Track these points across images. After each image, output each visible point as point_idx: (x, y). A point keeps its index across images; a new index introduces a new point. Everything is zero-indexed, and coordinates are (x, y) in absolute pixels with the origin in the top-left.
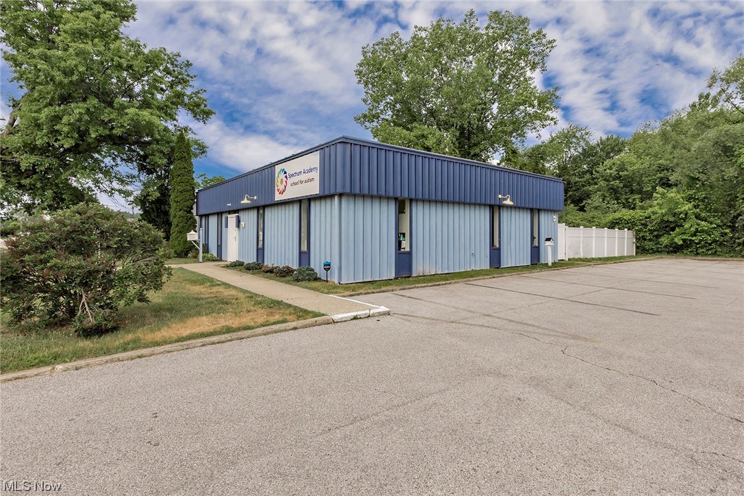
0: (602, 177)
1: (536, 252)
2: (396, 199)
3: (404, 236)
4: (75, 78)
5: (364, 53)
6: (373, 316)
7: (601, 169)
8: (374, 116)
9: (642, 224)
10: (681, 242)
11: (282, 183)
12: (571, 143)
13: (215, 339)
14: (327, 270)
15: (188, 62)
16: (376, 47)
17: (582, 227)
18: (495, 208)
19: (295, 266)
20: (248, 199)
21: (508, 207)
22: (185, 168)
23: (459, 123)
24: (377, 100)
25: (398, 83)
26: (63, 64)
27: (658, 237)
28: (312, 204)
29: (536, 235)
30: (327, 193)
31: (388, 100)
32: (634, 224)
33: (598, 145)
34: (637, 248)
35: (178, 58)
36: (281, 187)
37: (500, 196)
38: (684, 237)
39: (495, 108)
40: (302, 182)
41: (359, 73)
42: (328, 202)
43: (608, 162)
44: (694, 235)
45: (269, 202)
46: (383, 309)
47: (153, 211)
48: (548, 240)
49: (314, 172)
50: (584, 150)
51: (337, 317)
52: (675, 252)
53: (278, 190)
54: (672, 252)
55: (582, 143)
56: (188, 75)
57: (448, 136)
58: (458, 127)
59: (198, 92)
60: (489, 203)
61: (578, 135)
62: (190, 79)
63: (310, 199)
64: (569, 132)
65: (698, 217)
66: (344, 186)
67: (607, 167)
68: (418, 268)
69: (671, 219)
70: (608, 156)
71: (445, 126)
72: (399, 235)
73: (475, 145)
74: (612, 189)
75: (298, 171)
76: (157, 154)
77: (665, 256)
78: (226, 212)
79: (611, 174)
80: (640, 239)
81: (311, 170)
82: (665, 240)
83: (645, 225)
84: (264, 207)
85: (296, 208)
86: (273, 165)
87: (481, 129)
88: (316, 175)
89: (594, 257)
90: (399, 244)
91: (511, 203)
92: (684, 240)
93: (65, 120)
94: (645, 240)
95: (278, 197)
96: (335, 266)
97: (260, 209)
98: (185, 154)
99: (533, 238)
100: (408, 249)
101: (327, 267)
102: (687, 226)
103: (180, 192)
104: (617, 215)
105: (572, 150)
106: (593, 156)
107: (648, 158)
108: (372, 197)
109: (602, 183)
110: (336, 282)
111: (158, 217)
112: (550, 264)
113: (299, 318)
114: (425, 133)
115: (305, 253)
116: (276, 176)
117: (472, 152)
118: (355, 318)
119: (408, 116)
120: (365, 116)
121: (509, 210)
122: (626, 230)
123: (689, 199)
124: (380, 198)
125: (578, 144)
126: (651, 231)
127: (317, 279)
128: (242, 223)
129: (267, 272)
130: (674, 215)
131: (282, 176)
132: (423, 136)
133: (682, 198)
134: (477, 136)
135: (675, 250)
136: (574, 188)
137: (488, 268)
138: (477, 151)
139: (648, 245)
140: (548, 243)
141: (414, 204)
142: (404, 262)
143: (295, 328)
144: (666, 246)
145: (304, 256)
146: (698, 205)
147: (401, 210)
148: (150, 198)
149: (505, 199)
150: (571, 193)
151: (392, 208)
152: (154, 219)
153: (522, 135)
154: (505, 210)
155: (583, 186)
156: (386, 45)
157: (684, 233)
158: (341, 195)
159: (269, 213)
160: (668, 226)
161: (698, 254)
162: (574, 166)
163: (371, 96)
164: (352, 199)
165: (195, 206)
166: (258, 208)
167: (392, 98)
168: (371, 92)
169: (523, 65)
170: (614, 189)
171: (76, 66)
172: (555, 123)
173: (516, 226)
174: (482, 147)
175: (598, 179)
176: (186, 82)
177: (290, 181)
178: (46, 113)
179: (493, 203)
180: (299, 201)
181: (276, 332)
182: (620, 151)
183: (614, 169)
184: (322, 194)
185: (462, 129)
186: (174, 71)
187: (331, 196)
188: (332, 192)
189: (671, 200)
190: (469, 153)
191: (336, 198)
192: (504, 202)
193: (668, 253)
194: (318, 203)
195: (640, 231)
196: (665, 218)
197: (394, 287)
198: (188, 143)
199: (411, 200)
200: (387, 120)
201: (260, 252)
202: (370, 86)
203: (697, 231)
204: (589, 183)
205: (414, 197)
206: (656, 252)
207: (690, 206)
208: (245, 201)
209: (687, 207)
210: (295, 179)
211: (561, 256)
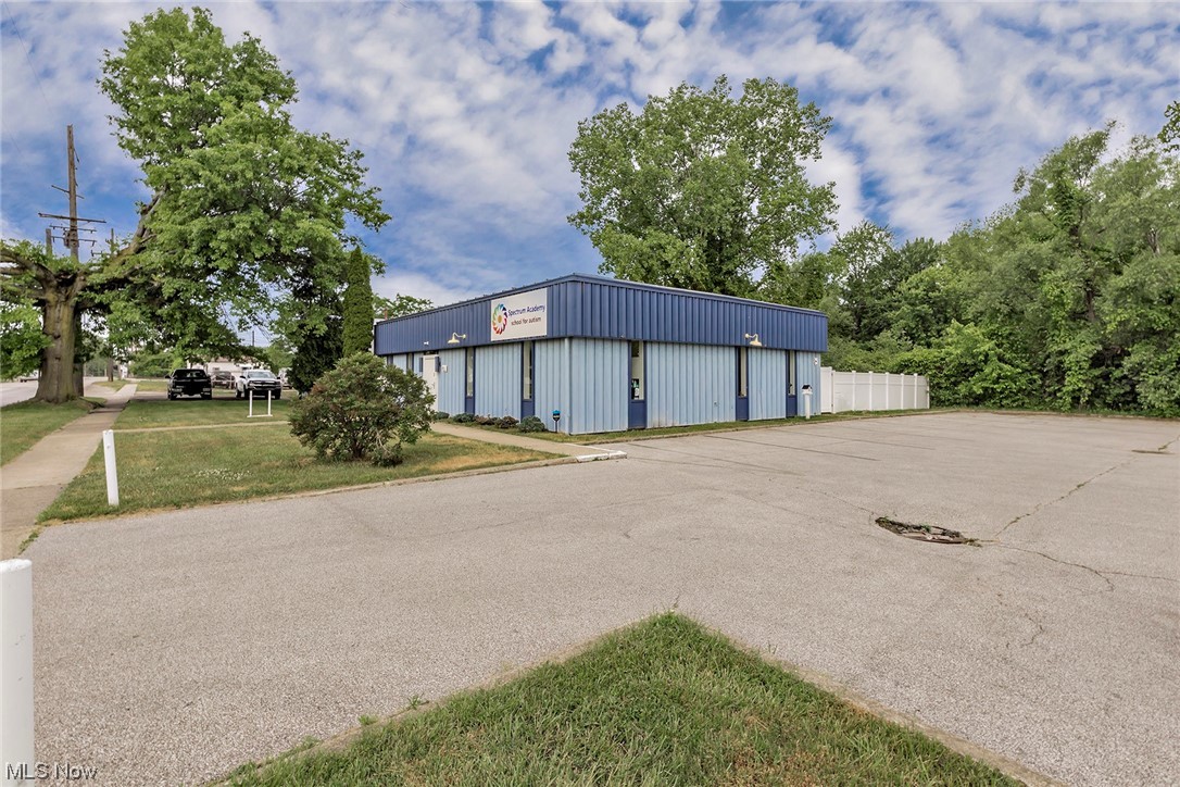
0: (906, 299)
1: (792, 402)
2: (629, 341)
3: (638, 383)
4: (239, 184)
5: (581, 130)
6: (612, 458)
7: (903, 287)
8: (594, 217)
9: (937, 368)
10: (981, 391)
11: (500, 320)
12: (867, 248)
13: (487, 470)
14: (557, 419)
15: (358, 152)
16: (597, 121)
17: (854, 372)
18: (741, 350)
19: (517, 417)
20: (456, 338)
21: (757, 348)
22: (362, 294)
23: (707, 230)
24: (598, 195)
25: (626, 173)
26: (224, 168)
27: (955, 384)
28: (537, 346)
29: (792, 382)
30: (555, 335)
31: (613, 195)
32: (926, 367)
33: (903, 252)
34: (932, 398)
35: (345, 147)
36: (500, 326)
37: (747, 335)
38: (985, 385)
39: (754, 207)
40: (525, 321)
41: (573, 156)
42: (556, 344)
43: (914, 278)
44: (996, 382)
45: (484, 342)
46: (620, 453)
47: (313, 347)
48: (806, 387)
49: (540, 311)
50: (884, 258)
51: (580, 458)
52: (977, 404)
53: (495, 329)
54: (973, 404)
55: (882, 249)
56: (358, 169)
57: (693, 246)
58: (706, 235)
59: (371, 192)
60: (733, 343)
61: (876, 236)
62: (360, 174)
63: (534, 341)
64: (862, 233)
65: (1001, 359)
66: (575, 329)
67: (912, 286)
68: (653, 419)
69: (969, 362)
70: (917, 268)
71: (687, 232)
72: (633, 381)
73: (729, 259)
74: (918, 316)
75: (521, 309)
76: (327, 276)
77: (964, 408)
78: (420, 352)
79: (917, 295)
80: (934, 387)
81: (536, 309)
82: (962, 389)
83: (940, 369)
84: (475, 348)
85: (517, 350)
86: (487, 300)
87: (738, 237)
88: (543, 315)
89: (870, 409)
90: (632, 392)
91: (759, 344)
92: (985, 389)
93: (223, 234)
94: (941, 388)
95: (495, 337)
96: (565, 416)
97: (469, 349)
98: (363, 276)
99: (788, 385)
100: (642, 398)
101: (557, 417)
102: (987, 370)
103: (358, 325)
104: (908, 355)
105: (868, 259)
106: (897, 268)
107: (968, 273)
108: (604, 340)
109: (906, 308)
110: (567, 432)
111: (318, 356)
112: (808, 417)
113: (547, 458)
114: (663, 242)
115: (527, 401)
116: (493, 312)
117: (725, 268)
118: (596, 459)
119: (638, 216)
120: (581, 216)
121: (759, 352)
122: (916, 375)
123: (991, 335)
124: (612, 340)
125: (876, 250)
126: (948, 377)
127: (544, 430)
128: (444, 367)
129: (484, 424)
130: (974, 356)
131: (500, 312)
132: (660, 247)
133: (983, 334)
134: (731, 247)
135: (976, 401)
136: (870, 314)
137: (734, 420)
138: (731, 267)
139: (944, 394)
140: (805, 391)
141: (648, 346)
142: (637, 412)
143: (547, 465)
144: (965, 397)
145: (528, 405)
146: (1002, 344)
147: (634, 353)
148: (318, 332)
149: (753, 339)
150: (865, 321)
151: (625, 348)
152: (313, 360)
153: (792, 243)
154: (754, 352)
155: (883, 311)
156: (608, 120)
157: (984, 380)
158: (571, 338)
159: (480, 354)
160: (966, 371)
161: (1002, 406)
162: (870, 281)
163: (591, 187)
164: (582, 342)
165: (372, 343)
166: (466, 349)
167: (618, 192)
168: (589, 182)
169: (791, 149)
170: (922, 317)
171: (243, 171)
172: (835, 228)
173: (767, 372)
174: (736, 261)
175: (900, 302)
176: (356, 178)
177: (510, 319)
178: (196, 227)
179: (738, 344)
180: (521, 342)
181: (532, 467)
182: (932, 261)
183: (921, 288)
184: (549, 336)
185: (711, 238)
186: (341, 164)
187: (561, 339)
188: (562, 335)
189: (969, 337)
190: (721, 269)
191: (566, 341)
192: (752, 343)
193: (968, 405)
194: (544, 345)
195: (934, 376)
196: (963, 361)
197: (628, 438)
198: (366, 263)
199: (645, 342)
200: (611, 222)
201: (470, 401)
202: (589, 175)
203: (999, 377)
204: (890, 306)
205: (648, 338)
206: (954, 404)
207: (991, 344)
208: (453, 341)
209: (987, 346)
210: (518, 317)
211: (825, 408)
